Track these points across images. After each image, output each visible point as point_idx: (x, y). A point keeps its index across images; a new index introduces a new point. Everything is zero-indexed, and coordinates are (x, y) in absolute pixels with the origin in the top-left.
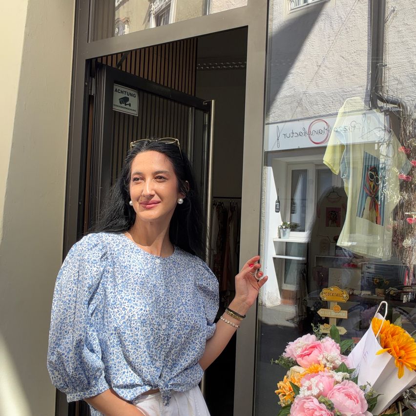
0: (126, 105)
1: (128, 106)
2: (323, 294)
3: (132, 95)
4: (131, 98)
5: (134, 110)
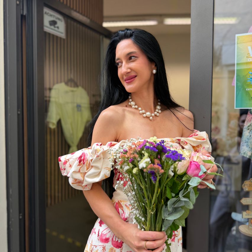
1: (56, 29)
2: (246, 186)
3: (59, 19)
4: (59, 22)
5: (62, 33)
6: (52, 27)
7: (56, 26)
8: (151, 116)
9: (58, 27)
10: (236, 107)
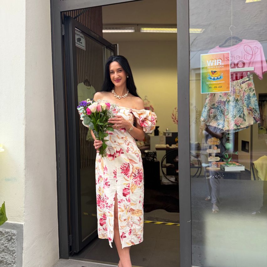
0: (80, 43)
1: (81, 44)
2: (209, 142)
3: (82, 37)
4: (82, 39)
5: (84, 47)
6: (79, 43)
7: (81, 42)
8: (120, 97)
9: (81, 43)
10: (202, 93)
